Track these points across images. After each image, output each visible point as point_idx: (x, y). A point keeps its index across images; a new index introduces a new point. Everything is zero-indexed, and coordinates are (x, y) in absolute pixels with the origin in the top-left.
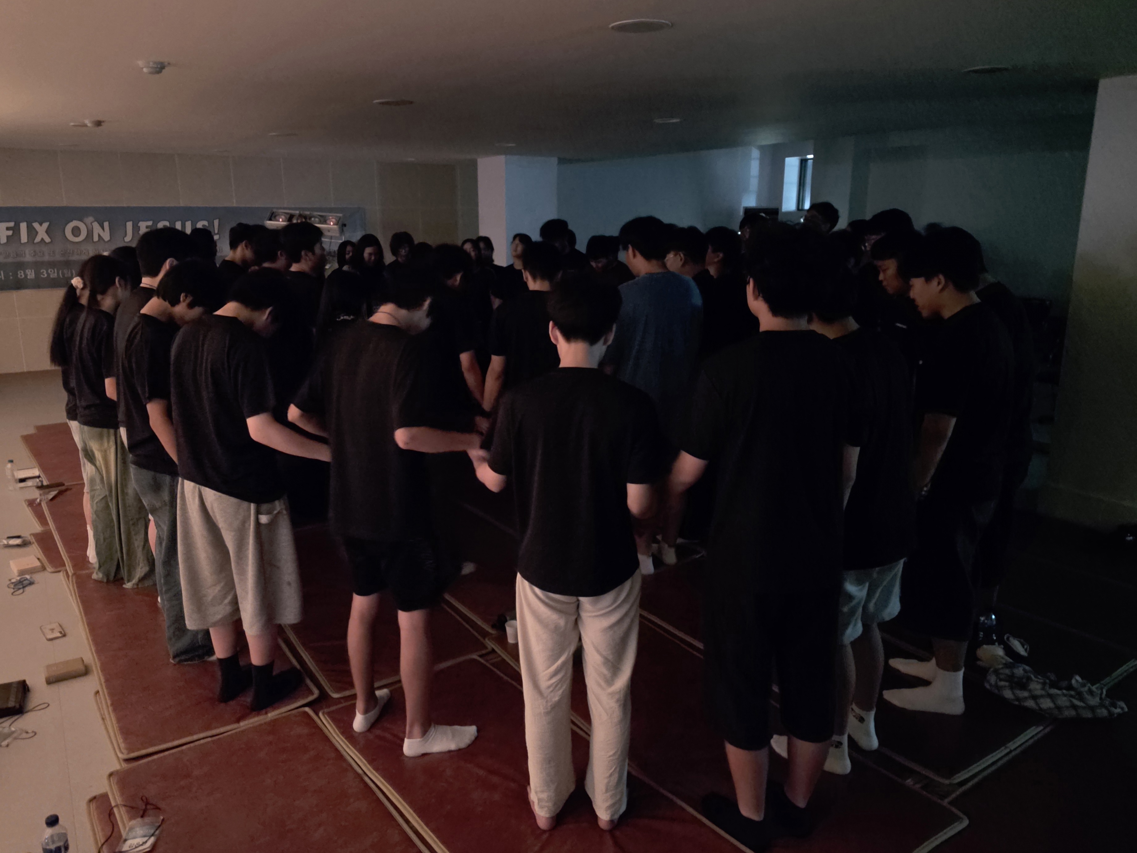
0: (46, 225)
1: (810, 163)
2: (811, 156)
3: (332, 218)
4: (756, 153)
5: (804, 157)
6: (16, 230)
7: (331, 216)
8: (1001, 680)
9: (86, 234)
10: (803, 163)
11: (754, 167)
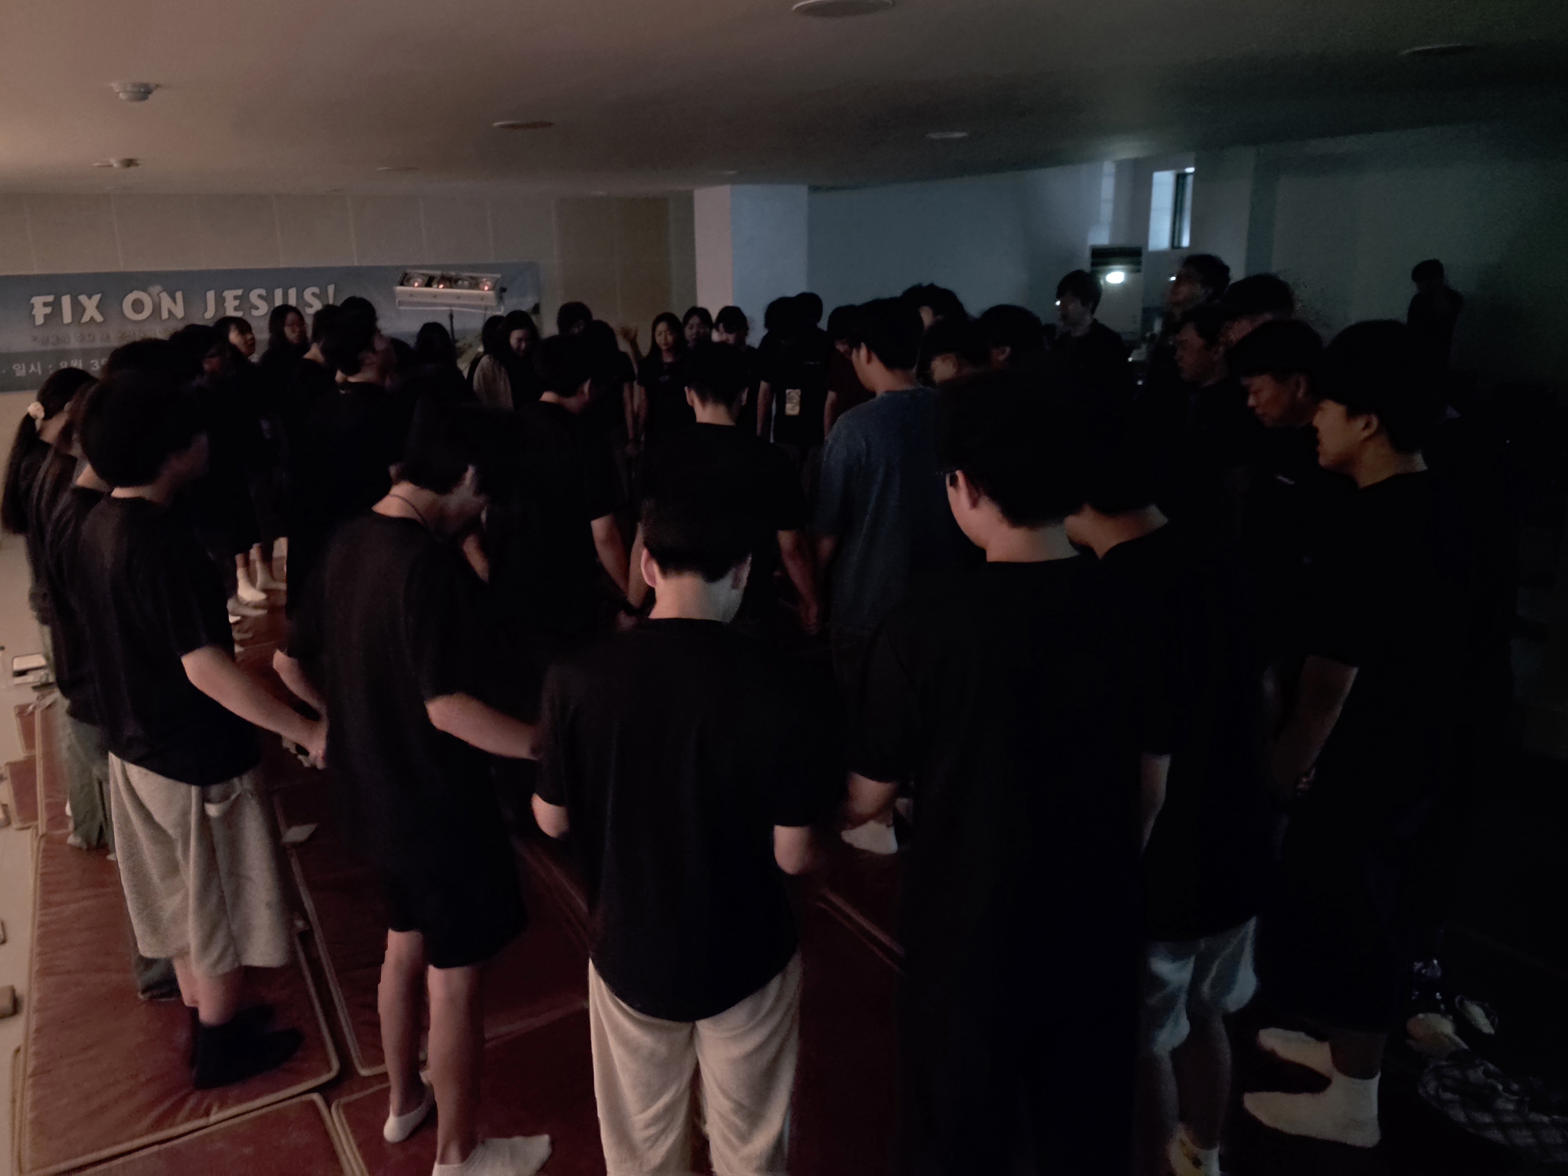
0: (96, 298)
1: (1190, 180)
2: (1190, 170)
3: (487, 281)
4: (1108, 168)
5: (1181, 171)
6: (56, 305)
7: (486, 277)
8: (1446, 1089)
9: (151, 311)
10: (1180, 179)
11: (1107, 187)
